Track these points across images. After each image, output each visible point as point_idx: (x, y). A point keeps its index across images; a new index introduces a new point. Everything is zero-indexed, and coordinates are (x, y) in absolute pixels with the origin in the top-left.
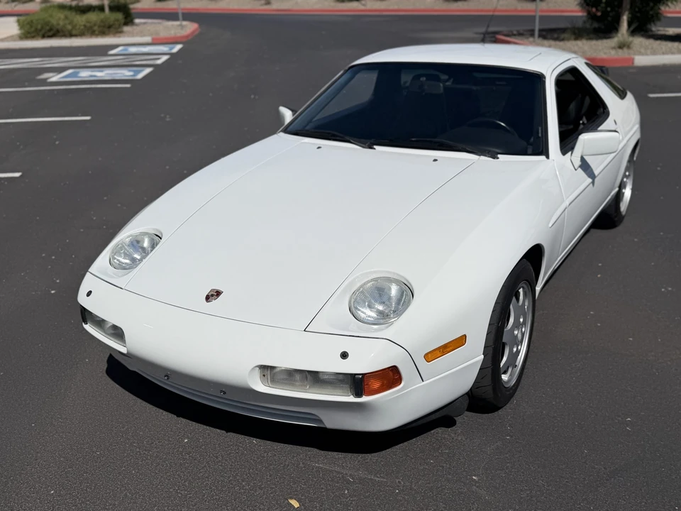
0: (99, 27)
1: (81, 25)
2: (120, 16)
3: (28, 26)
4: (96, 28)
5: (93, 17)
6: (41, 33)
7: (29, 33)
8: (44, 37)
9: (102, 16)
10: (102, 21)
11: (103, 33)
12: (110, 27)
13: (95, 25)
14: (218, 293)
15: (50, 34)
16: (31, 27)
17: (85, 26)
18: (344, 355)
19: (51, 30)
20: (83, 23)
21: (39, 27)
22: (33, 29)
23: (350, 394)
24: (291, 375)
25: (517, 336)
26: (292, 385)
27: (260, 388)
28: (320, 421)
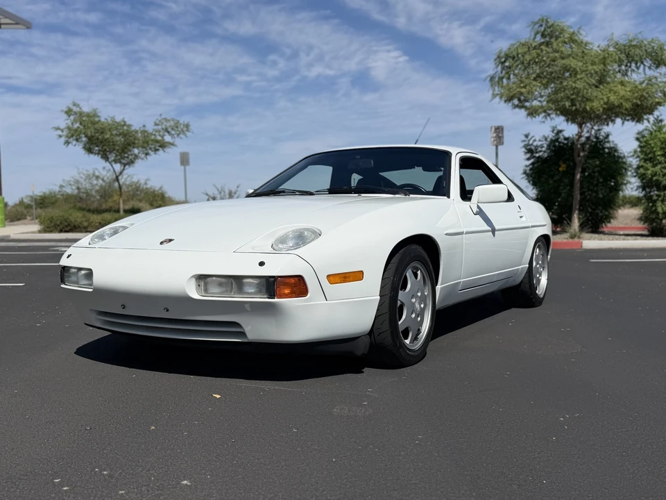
1: (96, 223)
3: (49, 222)
5: (108, 216)
6: (59, 228)
7: (48, 227)
8: (61, 231)
9: (116, 216)
14: (170, 240)
15: (67, 229)
16: (51, 222)
17: (100, 223)
18: (262, 264)
19: (69, 225)
20: (98, 221)
21: (58, 223)
22: (52, 224)
23: (265, 296)
24: (220, 285)
25: (414, 304)
26: (222, 293)
27: (196, 296)
28: (243, 334)
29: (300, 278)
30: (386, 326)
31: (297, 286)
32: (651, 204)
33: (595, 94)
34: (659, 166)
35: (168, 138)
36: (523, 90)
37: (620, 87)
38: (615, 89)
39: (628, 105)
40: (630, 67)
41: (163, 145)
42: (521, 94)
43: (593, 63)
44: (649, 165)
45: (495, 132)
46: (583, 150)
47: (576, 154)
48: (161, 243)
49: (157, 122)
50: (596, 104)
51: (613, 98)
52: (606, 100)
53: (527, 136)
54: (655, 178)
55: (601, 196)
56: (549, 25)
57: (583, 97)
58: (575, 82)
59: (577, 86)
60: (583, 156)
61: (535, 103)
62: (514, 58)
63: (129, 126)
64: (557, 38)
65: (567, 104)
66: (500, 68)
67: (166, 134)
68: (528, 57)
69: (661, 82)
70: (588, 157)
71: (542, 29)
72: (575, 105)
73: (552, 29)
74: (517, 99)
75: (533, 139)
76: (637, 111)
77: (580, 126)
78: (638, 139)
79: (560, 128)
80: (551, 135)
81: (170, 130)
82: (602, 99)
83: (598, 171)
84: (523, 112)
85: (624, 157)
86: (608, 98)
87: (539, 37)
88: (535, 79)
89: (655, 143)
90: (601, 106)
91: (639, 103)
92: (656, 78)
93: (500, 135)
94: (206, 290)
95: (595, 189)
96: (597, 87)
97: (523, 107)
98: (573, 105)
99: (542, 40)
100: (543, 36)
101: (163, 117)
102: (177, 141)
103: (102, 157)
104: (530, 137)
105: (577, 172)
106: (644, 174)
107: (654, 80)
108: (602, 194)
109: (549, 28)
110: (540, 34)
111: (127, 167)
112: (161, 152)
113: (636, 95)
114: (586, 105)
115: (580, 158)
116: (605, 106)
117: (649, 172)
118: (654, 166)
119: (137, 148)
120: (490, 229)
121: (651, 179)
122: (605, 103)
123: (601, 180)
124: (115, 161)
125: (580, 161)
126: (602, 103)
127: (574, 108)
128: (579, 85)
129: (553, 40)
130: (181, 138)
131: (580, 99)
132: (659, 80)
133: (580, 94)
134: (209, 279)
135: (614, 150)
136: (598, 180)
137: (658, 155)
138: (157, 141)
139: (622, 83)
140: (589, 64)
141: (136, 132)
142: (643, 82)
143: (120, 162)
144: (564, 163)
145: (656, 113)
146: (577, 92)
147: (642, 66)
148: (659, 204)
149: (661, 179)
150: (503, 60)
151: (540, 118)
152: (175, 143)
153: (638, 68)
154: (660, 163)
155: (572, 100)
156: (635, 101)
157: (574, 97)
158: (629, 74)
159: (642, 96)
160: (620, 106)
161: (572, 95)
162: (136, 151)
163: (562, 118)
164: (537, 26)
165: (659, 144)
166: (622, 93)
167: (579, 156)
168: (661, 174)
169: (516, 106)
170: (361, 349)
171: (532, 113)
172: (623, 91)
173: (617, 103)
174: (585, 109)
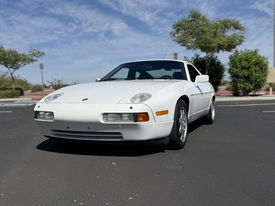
0: (10, 95)
1: (3, 94)
2: (19, 91)
4: (9, 95)
5: (8, 91)
9: (12, 91)
10: (12, 93)
11: (12, 97)
12: (15, 95)
13: (9, 94)
14: (87, 99)
17: (5, 94)
18: (131, 108)
20: (4, 93)
23: (133, 121)
24: (113, 117)
25: (183, 123)
26: (113, 120)
27: (103, 122)
28: (122, 137)
29: (146, 114)
30: (175, 132)
31: (145, 117)
32: (235, 84)
33: (213, 41)
34: (238, 69)
35: (34, 58)
36: (185, 39)
37: (223, 38)
38: (221, 38)
39: (226, 45)
40: (225, 30)
41: (32, 61)
42: (184, 40)
43: (212, 28)
44: (234, 68)
45: (174, 56)
46: (209, 63)
47: (205, 65)
48: (83, 100)
49: (30, 51)
50: (214, 45)
51: (221, 42)
52: (218, 43)
53: (185, 57)
54: (237, 74)
55: (215, 81)
56: (195, 13)
57: (209, 42)
58: (206, 36)
59: (207, 37)
60: (209, 65)
61: (190, 44)
62: (180, 26)
63: (17, 52)
64: (197, 18)
65: (203, 44)
66: (174, 30)
67: (34, 56)
68: (186, 26)
69: (239, 36)
70: (210, 66)
71: (192, 14)
72: (206, 45)
73: (195, 15)
74: (183, 42)
75: (188, 58)
76: (229, 47)
77: (207, 53)
78: (230, 58)
79: (198, 54)
80: (195, 57)
81: (35, 54)
82: (217, 43)
83: (214, 71)
84: (185, 48)
85: (223, 65)
86: (219, 42)
87: (190, 18)
88: (190, 34)
89: (237, 60)
90: (216, 45)
91: (231, 44)
92: (237, 34)
93: (176, 57)
94: (107, 120)
95: (213, 78)
96: (214, 38)
97: (185, 46)
98: (205, 45)
99: (192, 19)
100: (192, 17)
101: (33, 49)
102: (39, 59)
103: (5, 66)
104: (186, 58)
105: (206, 71)
106: (233, 72)
107: (236, 35)
108: (216, 80)
109: (195, 14)
110: (191, 16)
111: (16, 70)
112: (31, 63)
113: (229, 41)
114: (210, 45)
115: (207, 66)
116: (218, 45)
117: (235, 71)
118: (237, 69)
119: (21, 62)
120: (201, 93)
121: (235, 74)
122: (218, 44)
123: (215, 75)
124: (11, 67)
125: (207, 67)
126: (216, 44)
127: (206, 46)
128: (208, 37)
129: (196, 19)
130: (40, 58)
131: (208, 42)
132: (238, 35)
133: (208, 41)
134: (109, 115)
135: (219, 63)
136: (214, 75)
137: (238, 65)
138: (30, 59)
139: (223, 36)
140: (210, 29)
141: (20, 55)
142: (232, 36)
143: (13, 68)
144: (201, 68)
145: (236, 48)
146: (206, 39)
147: (230, 30)
148: (238, 83)
149: (239, 74)
150: (175, 26)
151: (191, 50)
152: (38, 60)
153: (228, 30)
154: (239, 67)
155: (205, 43)
156: (229, 43)
157: (205, 42)
158: (225, 32)
159: (232, 41)
160: (224, 45)
161: (205, 41)
162: (20, 63)
163: (200, 50)
164: (190, 13)
165: (238, 60)
166: (224, 40)
167: (207, 65)
168: (239, 72)
169: (182, 45)
170: (167, 142)
171: (189, 48)
172: (224, 39)
173: (222, 44)
174: (210, 47)
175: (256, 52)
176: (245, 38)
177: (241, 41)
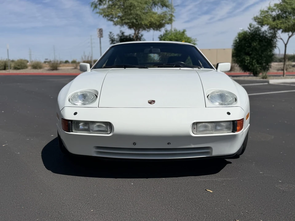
14: (154, 101)
27: (192, 134)
28: (210, 153)
29: (243, 120)
31: (242, 124)
33: (145, 17)
38: (152, 16)
39: (158, 23)
40: (152, 6)
42: (112, 14)
45: (99, 31)
50: (146, 22)
51: (153, 20)
52: (150, 20)
53: (111, 33)
57: (140, 18)
58: (136, 11)
65: (135, 21)
75: (114, 35)
77: (136, 31)
78: (159, 38)
79: (124, 31)
80: (120, 34)
84: (112, 23)
90: (148, 23)
91: (161, 22)
93: (101, 33)
94: (197, 131)
97: (111, 20)
104: (112, 34)
107: (166, 13)
113: (161, 19)
114: (142, 22)
122: (150, 22)
126: (148, 21)
127: (137, 23)
128: (138, 12)
132: (168, 13)
133: (139, 17)
134: (201, 124)
145: (165, 27)
146: (137, 15)
147: (157, 6)
153: (155, 7)
155: (136, 19)
158: (153, 9)
160: (155, 24)
161: (136, 17)
163: (127, 27)
169: (109, 20)
171: (116, 24)
172: (156, 17)
173: (154, 22)
174: (141, 24)
175: (183, 32)
176: (174, 17)
177: (171, 21)
